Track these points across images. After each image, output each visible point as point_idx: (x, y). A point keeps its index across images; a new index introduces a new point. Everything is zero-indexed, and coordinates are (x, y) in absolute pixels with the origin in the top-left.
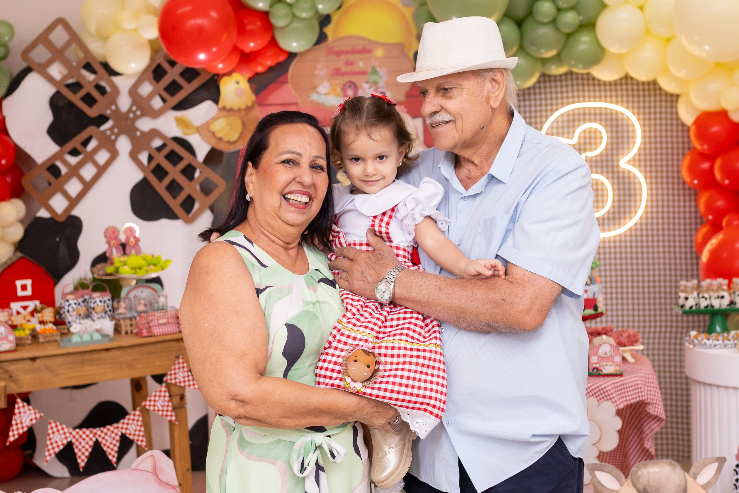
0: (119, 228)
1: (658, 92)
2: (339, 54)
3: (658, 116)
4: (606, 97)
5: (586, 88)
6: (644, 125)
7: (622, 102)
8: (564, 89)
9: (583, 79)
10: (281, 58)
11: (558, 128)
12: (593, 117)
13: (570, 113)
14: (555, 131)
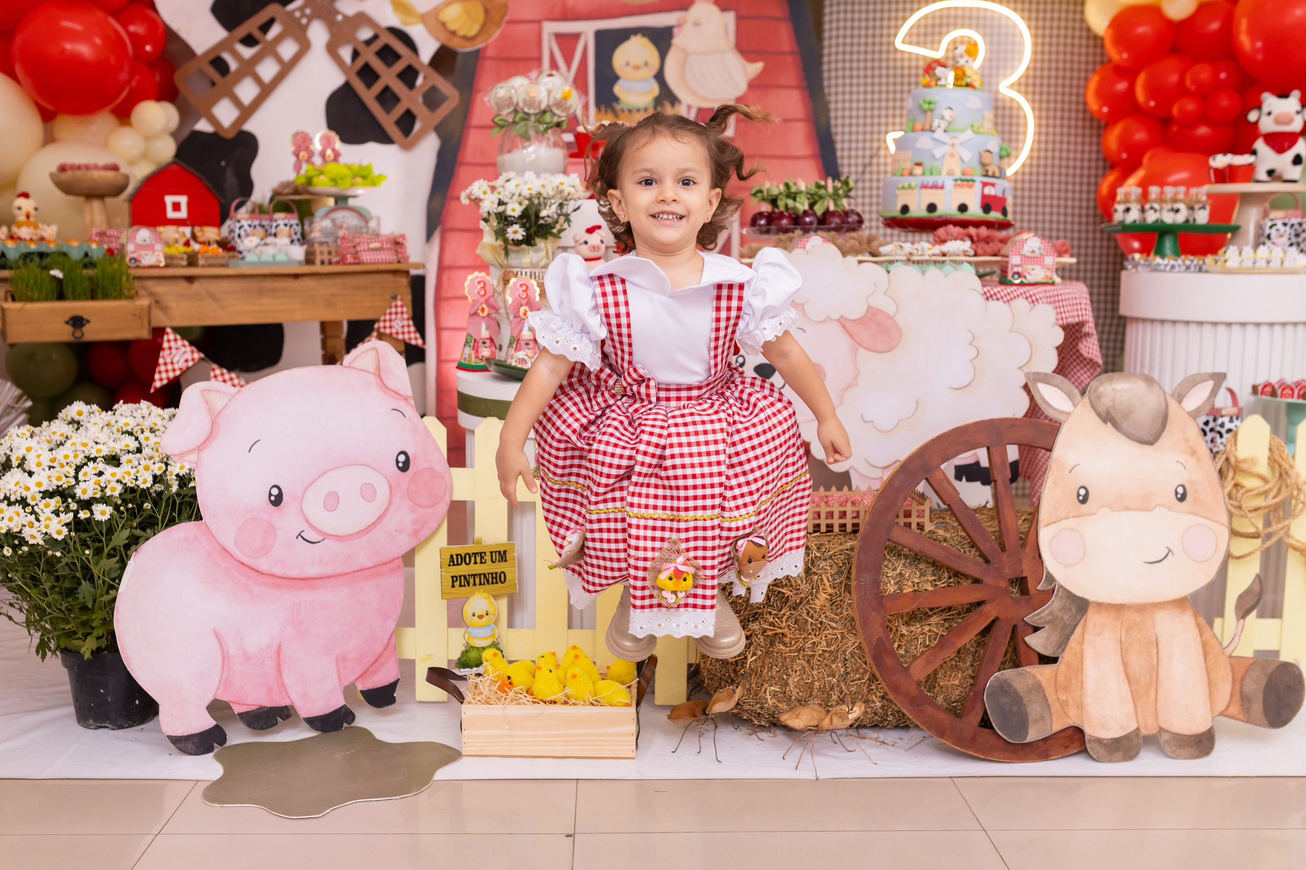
0: (311, 135)
3: (1055, 23)
6: (1036, 36)
7: (1008, 2)
11: (918, 35)
12: (967, 22)
13: (938, 14)
14: (914, 39)
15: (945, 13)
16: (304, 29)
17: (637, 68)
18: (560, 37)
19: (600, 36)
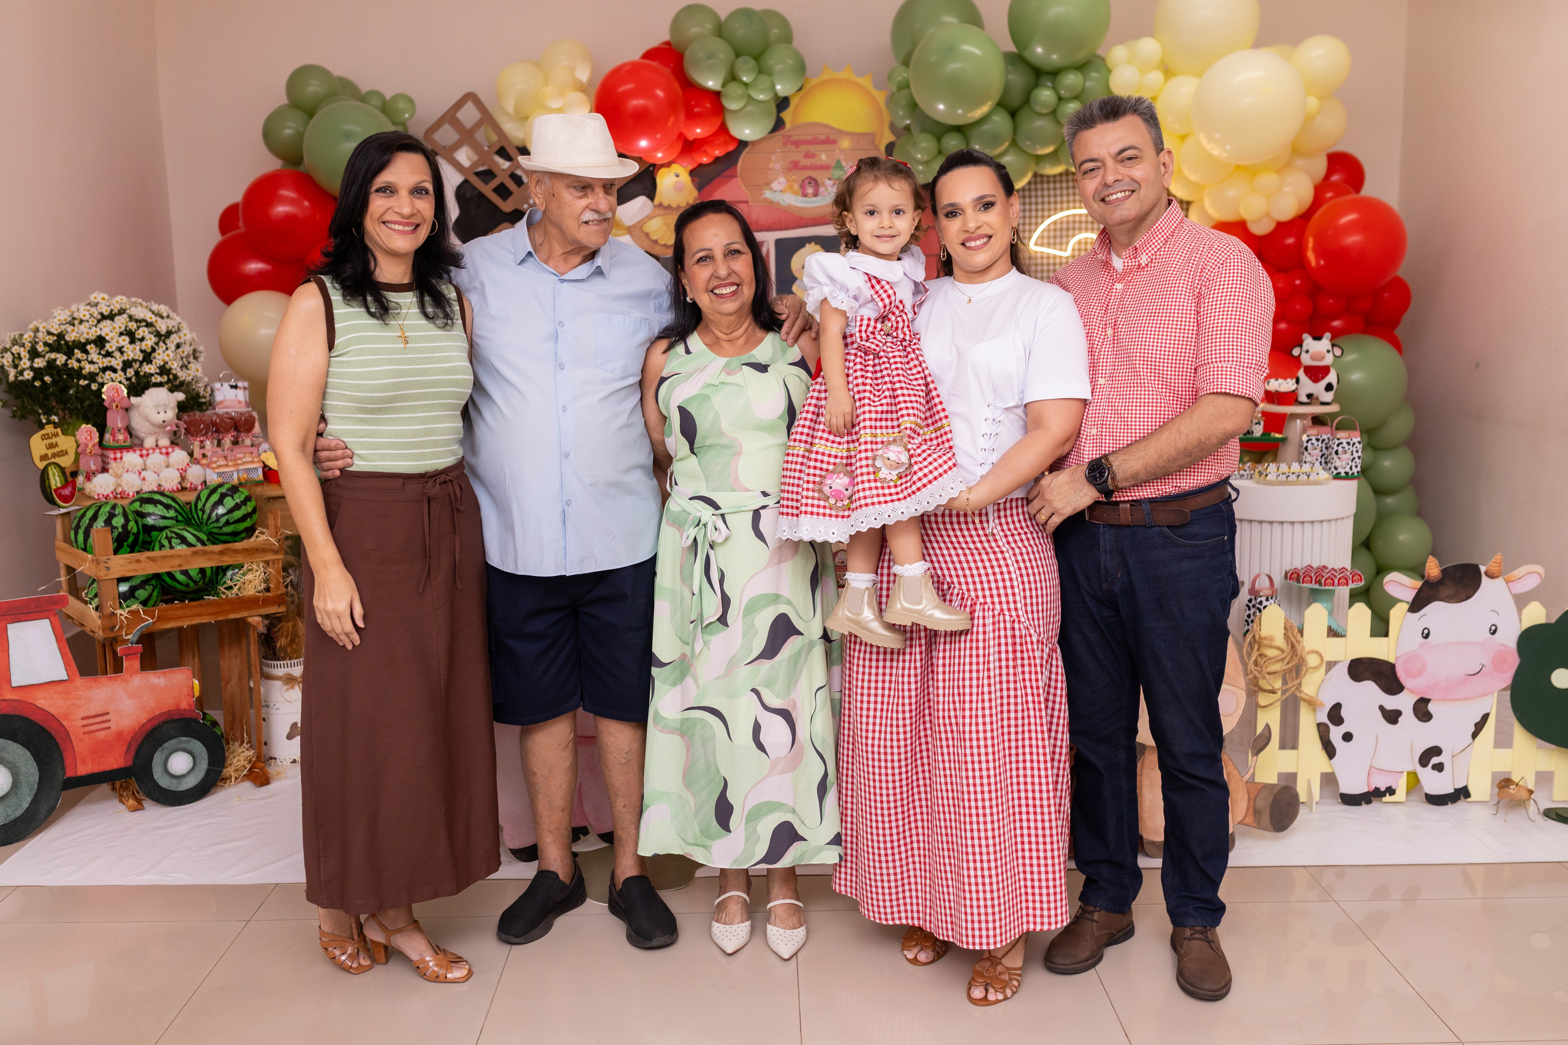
2: (797, 144)
8: (1058, 192)
10: (731, 148)
11: (1049, 237)
13: (1065, 220)
14: (1046, 241)
15: (1071, 219)
19: (779, 243)
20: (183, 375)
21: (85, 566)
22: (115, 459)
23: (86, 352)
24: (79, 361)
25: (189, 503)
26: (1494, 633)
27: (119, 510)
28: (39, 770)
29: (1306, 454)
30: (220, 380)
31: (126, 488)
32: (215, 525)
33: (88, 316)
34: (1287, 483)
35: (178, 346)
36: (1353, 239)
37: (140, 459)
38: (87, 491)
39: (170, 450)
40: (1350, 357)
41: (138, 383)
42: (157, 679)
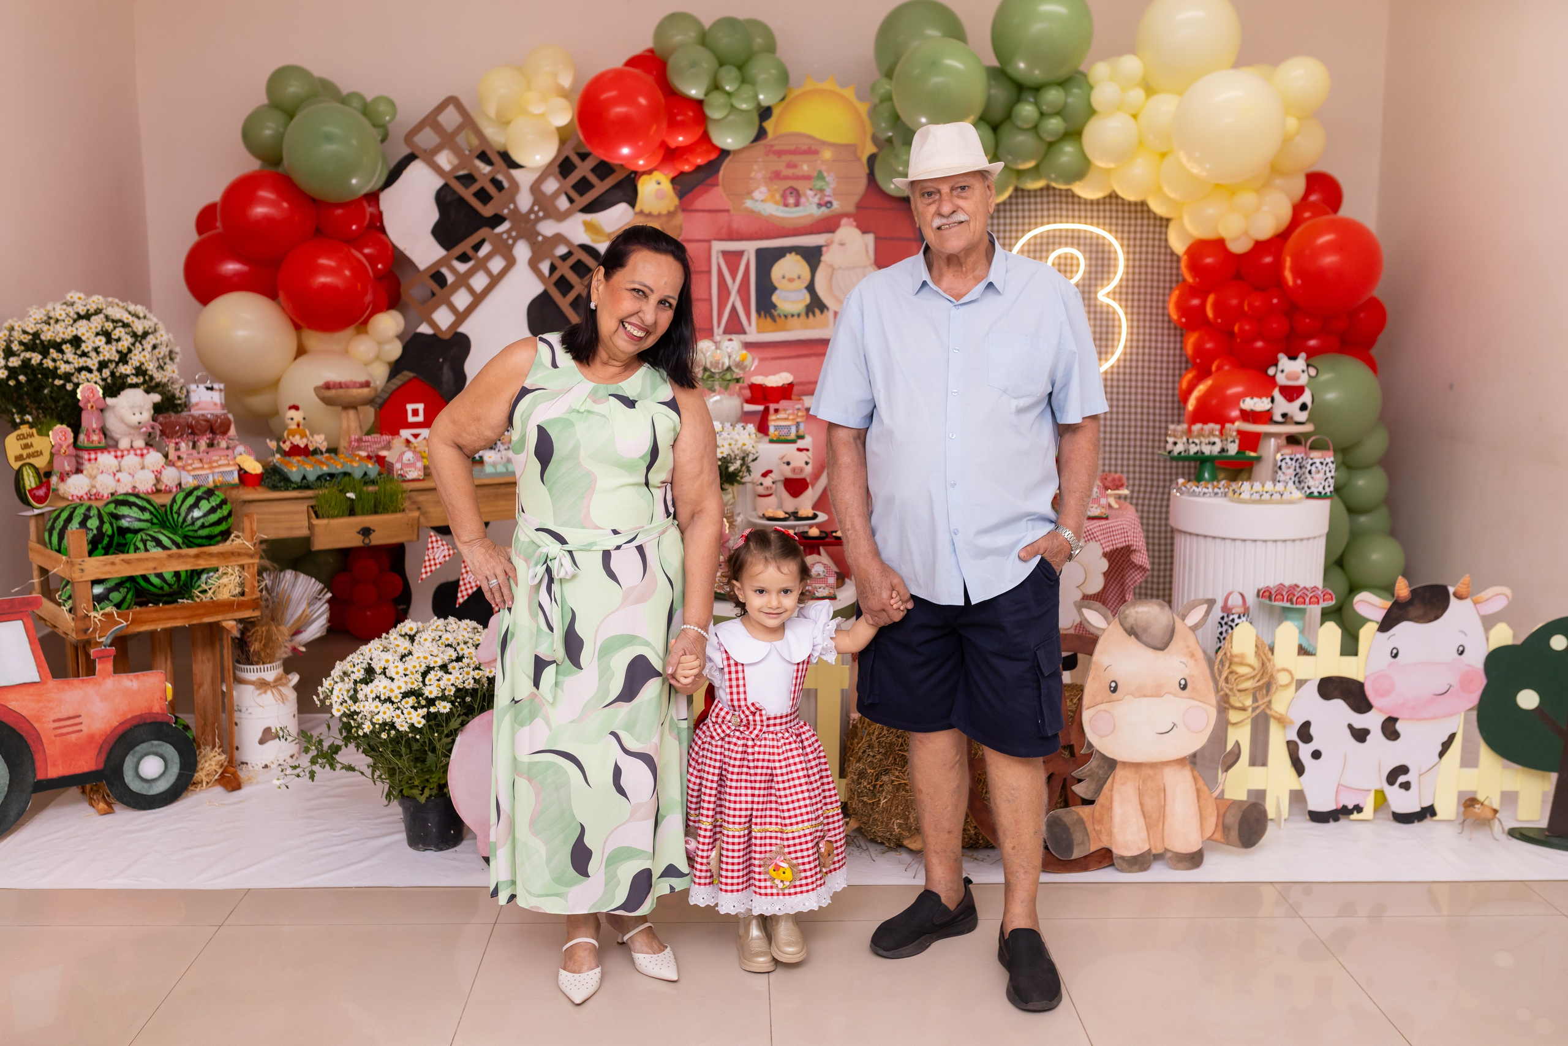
1: (1145, 215)
2: (779, 153)
3: (1144, 242)
4: (1086, 217)
5: (1064, 206)
6: (1128, 253)
7: (1104, 224)
8: (1039, 207)
9: (1060, 196)
10: (713, 156)
12: (1069, 241)
13: (1045, 234)
15: (1051, 234)
16: (510, 248)
17: (791, 280)
18: (726, 254)
19: (759, 252)
20: (159, 376)
21: (59, 567)
22: (90, 460)
23: (62, 352)
24: (54, 360)
25: (164, 506)
26: (1461, 653)
27: (94, 512)
28: (10, 773)
29: (1280, 472)
30: (195, 381)
31: (100, 489)
32: (191, 528)
33: (64, 316)
34: (1260, 501)
35: (154, 347)
36: (1330, 260)
37: (115, 462)
38: (61, 492)
39: (145, 451)
40: (1325, 377)
41: (114, 383)
42: (131, 682)
